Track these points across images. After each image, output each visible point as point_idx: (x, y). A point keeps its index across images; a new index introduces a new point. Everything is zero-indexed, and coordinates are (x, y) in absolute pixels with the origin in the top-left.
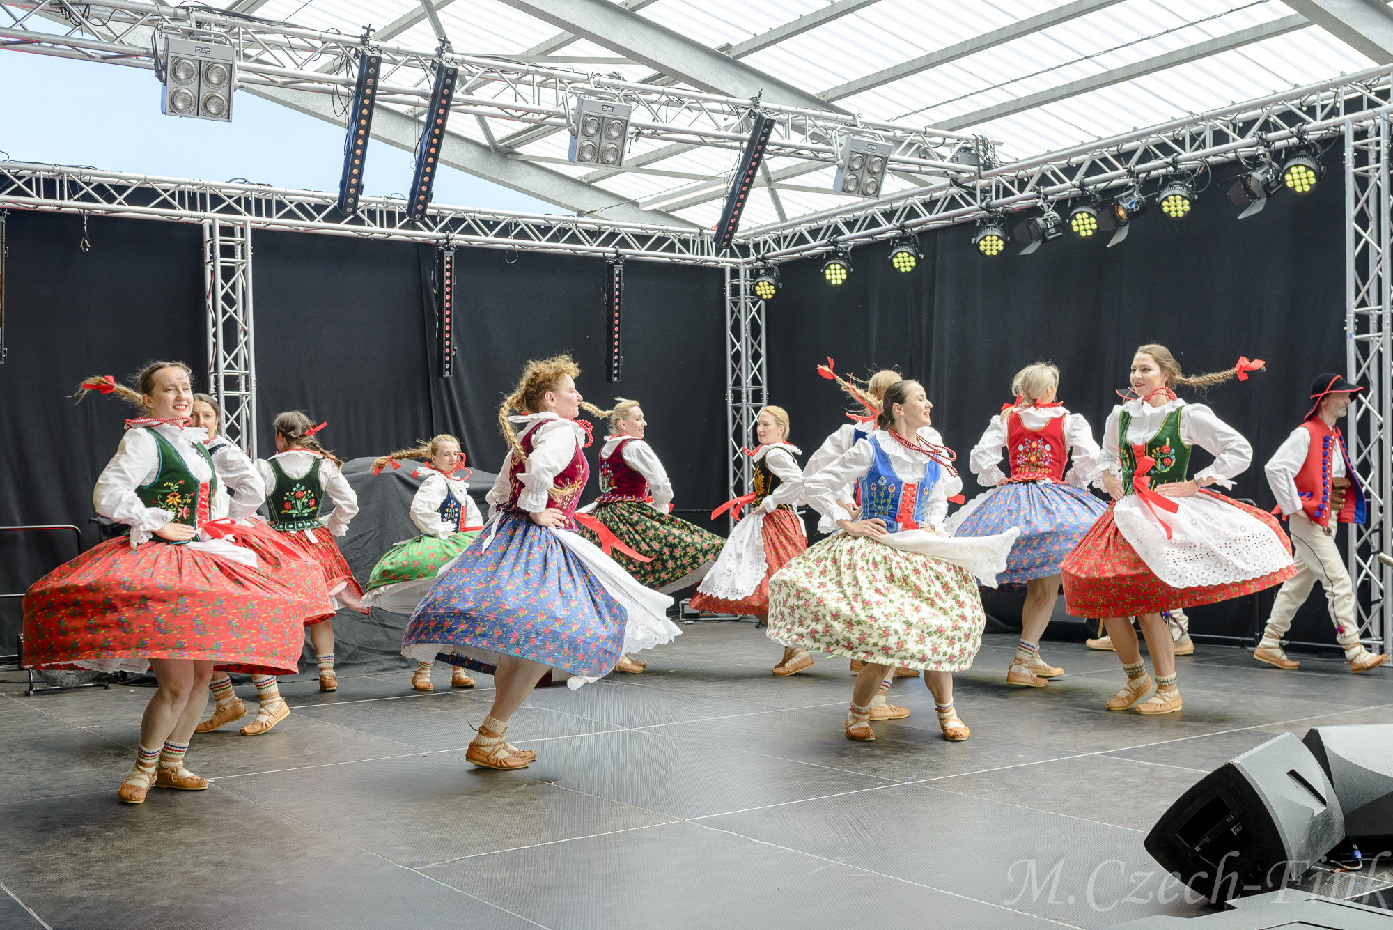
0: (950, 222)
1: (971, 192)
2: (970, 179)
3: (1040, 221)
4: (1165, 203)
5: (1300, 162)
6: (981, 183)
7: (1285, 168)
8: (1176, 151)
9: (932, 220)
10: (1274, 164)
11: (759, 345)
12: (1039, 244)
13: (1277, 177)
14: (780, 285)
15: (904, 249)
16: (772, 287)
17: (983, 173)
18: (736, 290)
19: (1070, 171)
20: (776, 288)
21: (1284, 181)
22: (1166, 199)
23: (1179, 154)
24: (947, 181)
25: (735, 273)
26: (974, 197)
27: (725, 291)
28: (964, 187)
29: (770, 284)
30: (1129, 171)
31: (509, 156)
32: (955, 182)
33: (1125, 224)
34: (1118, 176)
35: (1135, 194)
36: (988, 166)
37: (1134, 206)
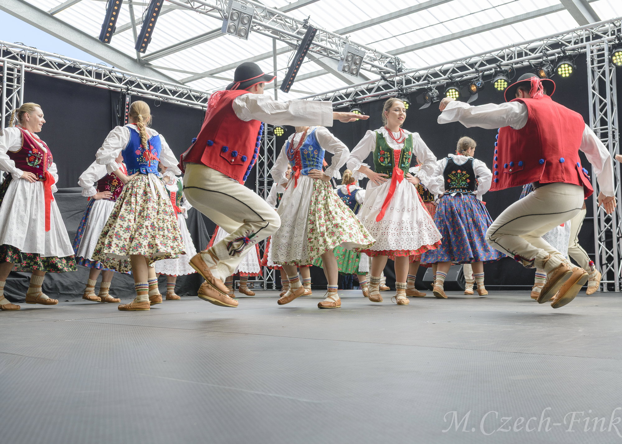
0: (378, 98)
1: (393, 83)
2: (390, 77)
3: (430, 94)
4: (496, 83)
5: (566, 62)
6: (397, 78)
7: (558, 65)
8: (500, 61)
9: (369, 97)
10: (551, 65)
11: (272, 159)
12: (430, 104)
13: (553, 70)
14: (286, 130)
15: (356, 109)
16: (282, 130)
17: (398, 74)
19: (445, 72)
20: (284, 131)
21: (557, 71)
22: (497, 81)
23: (502, 62)
24: (379, 77)
26: (394, 86)
28: (387, 81)
30: (476, 70)
32: (384, 78)
33: (475, 93)
34: (470, 74)
35: (480, 80)
36: (400, 70)
37: (479, 85)
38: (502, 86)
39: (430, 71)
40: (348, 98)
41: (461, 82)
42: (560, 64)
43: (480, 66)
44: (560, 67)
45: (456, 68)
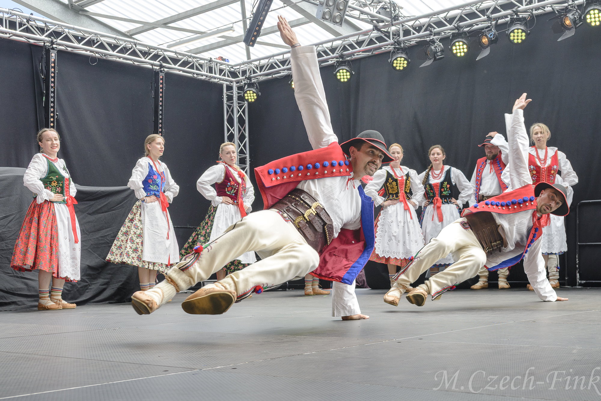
0: (370, 54)
1: (387, 34)
2: (385, 26)
3: (433, 47)
4: (512, 34)
5: (596, 7)
6: (393, 28)
7: (586, 11)
8: (517, 6)
9: (359, 53)
10: (578, 11)
11: (244, 130)
12: (432, 60)
13: (580, 17)
14: (260, 94)
15: (344, 67)
16: (255, 94)
17: (394, 22)
18: (230, 98)
19: (451, 20)
20: (257, 95)
21: (585, 19)
22: (513, 31)
23: (519, 7)
24: (371, 27)
25: (229, 88)
26: (389, 38)
27: (223, 98)
28: (381, 31)
29: (254, 92)
30: (488, 17)
31: (80, 13)
32: (376, 28)
33: (487, 47)
34: (480, 22)
35: (493, 30)
36: (396, 18)
37: (492, 36)
38: (520, 38)
39: (432, 19)
40: (333, 54)
41: (469, 32)
42: (589, 9)
43: (492, 13)
44: (588, 13)
45: (465, 15)
